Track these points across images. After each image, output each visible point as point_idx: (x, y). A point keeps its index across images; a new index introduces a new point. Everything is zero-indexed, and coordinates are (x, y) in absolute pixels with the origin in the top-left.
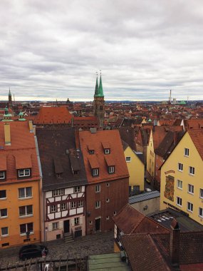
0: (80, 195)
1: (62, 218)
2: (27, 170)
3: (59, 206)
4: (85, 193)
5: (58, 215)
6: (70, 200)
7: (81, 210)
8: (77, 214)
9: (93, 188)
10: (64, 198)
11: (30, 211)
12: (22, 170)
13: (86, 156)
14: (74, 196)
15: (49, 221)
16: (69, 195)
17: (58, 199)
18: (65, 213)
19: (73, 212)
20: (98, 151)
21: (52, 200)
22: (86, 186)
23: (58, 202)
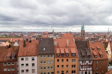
0: (91, 64)
1: (84, 70)
2: (74, 54)
3: (84, 66)
4: (93, 63)
5: (83, 69)
6: (87, 65)
7: (91, 69)
8: (89, 70)
9: (95, 62)
10: (86, 64)
11: (75, 67)
12: (73, 54)
13: (91, 50)
14: (89, 64)
15: (81, 71)
16: (87, 63)
17: (84, 64)
18: (86, 69)
19: (88, 69)
20: (96, 49)
21: (82, 64)
22: (93, 61)
23: (84, 65)
